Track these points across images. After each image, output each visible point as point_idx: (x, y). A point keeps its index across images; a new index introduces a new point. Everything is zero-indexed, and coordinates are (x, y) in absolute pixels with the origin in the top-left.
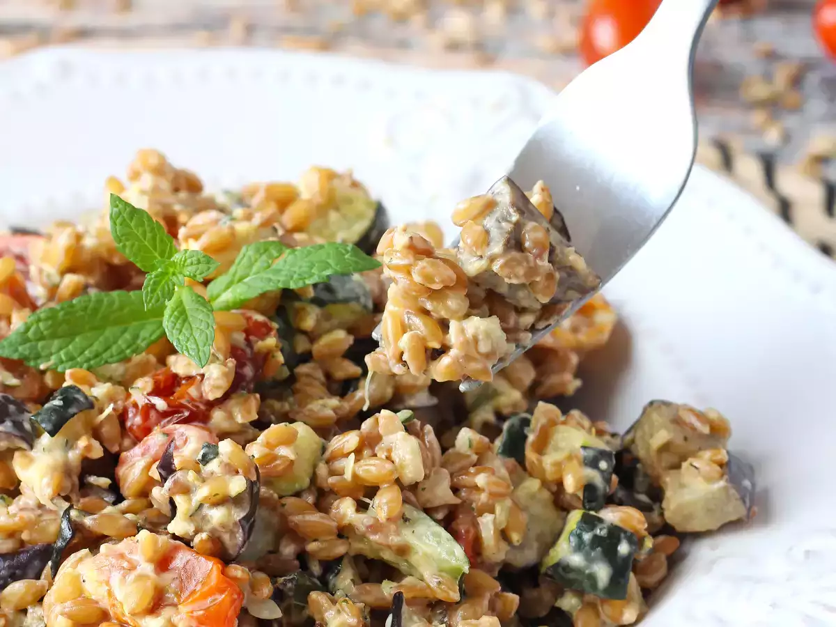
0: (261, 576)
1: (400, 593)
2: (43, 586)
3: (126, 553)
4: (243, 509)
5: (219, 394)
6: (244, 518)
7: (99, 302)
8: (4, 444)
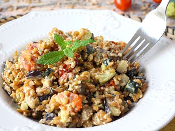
0: (84, 96)
1: (106, 97)
2: (49, 101)
3: (62, 94)
5: (73, 67)
6: (81, 87)
8: (40, 78)
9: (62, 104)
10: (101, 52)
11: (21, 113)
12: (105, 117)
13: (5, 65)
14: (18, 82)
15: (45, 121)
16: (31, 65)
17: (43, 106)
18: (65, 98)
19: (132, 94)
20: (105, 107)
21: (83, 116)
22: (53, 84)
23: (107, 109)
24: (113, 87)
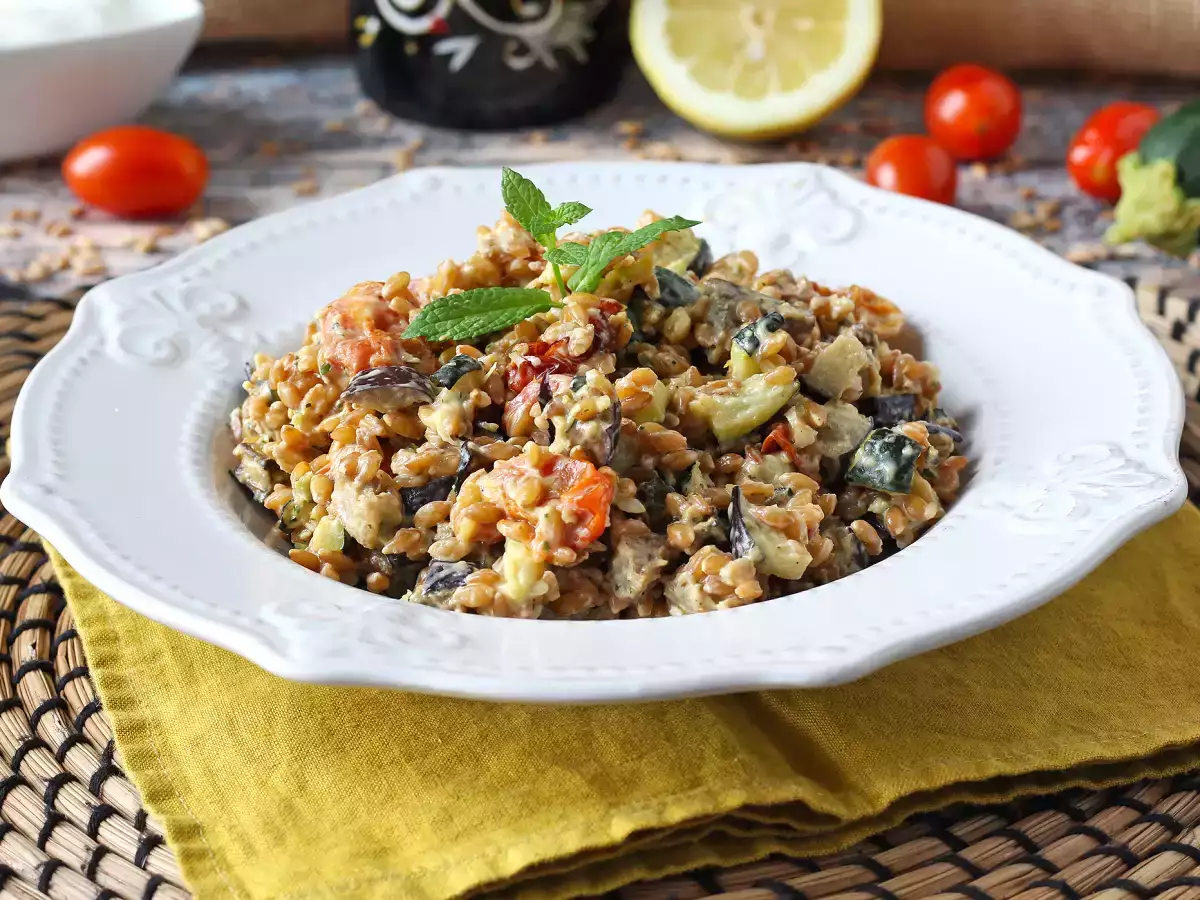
0: (627, 480)
1: (738, 491)
2: (449, 504)
3: (514, 465)
4: (607, 422)
5: (583, 351)
6: (609, 429)
8: (410, 400)
9: (512, 507)
10: (727, 297)
11: (315, 566)
12: (726, 573)
14: (308, 434)
15: (424, 592)
16: (374, 345)
17: (418, 531)
18: (529, 480)
19: (886, 497)
20: (732, 531)
21: (618, 577)
23: (739, 539)
24: (784, 457)
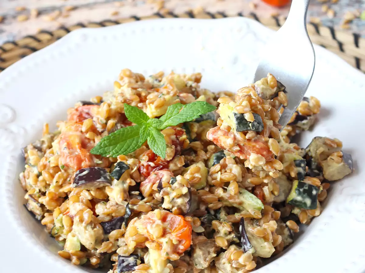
0: (196, 218)
1: (243, 218)
2: (123, 231)
3: (151, 217)
4: (188, 198)
5: (171, 159)
6: (188, 201)
7: (124, 131)
8: (102, 185)
9: (152, 237)
11: (68, 258)
12: (241, 260)
13: (26, 155)
14: (57, 193)
15: (118, 272)
16: (83, 158)
17: (111, 242)
18: (158, 225)
20: (242, 239)
21: (196, 260)
22: (131, 196)
23: (245, 243)
